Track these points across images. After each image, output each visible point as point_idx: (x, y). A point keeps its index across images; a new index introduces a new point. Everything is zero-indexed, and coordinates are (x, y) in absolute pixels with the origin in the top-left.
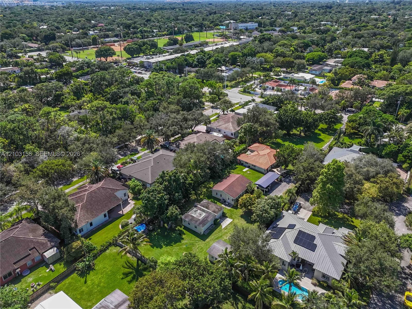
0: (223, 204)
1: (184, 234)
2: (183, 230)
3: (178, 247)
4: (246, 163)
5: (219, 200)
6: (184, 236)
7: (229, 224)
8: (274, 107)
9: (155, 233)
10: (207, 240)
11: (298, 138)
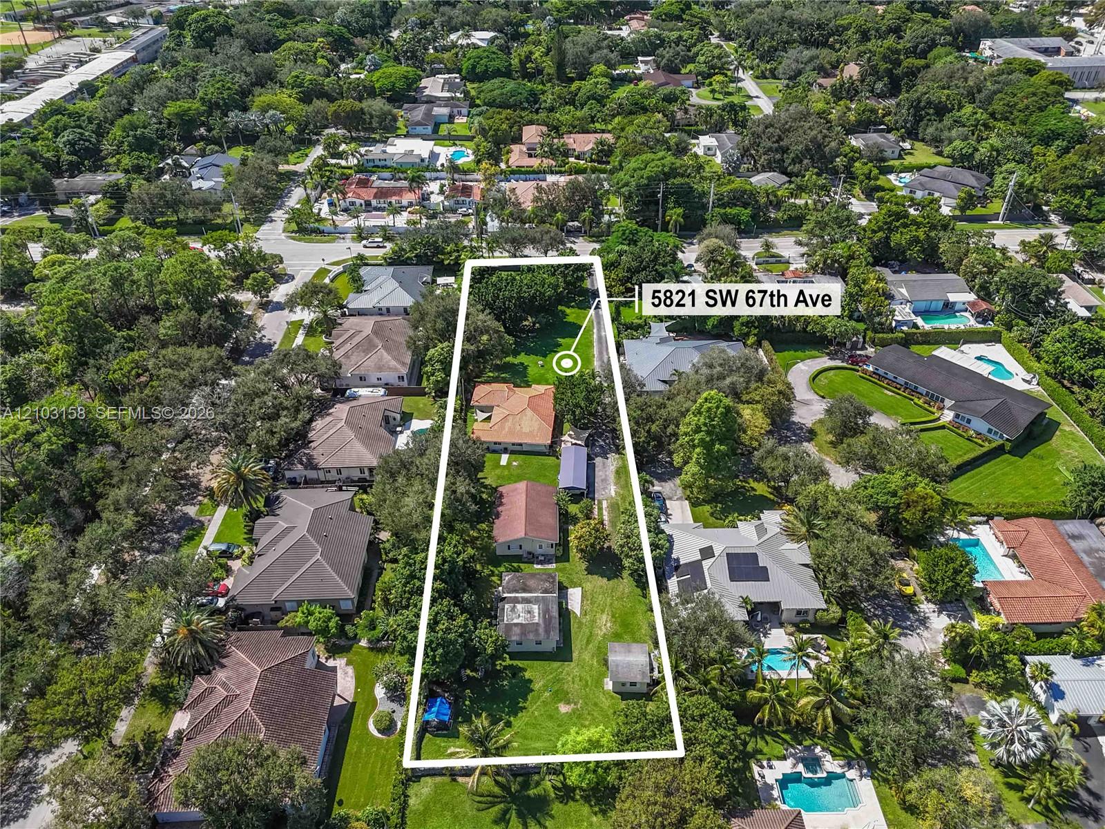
0: (533, 563)
1: (524, 670)
2: (515, 663)
3: (539, 703)
4: (495, 443)
5: (518, 558)
6: (527, 675)
7: (582, 601)
8: (427, 267)
9: (467, 703)
10: (575, 655)
11: (533, 337)
